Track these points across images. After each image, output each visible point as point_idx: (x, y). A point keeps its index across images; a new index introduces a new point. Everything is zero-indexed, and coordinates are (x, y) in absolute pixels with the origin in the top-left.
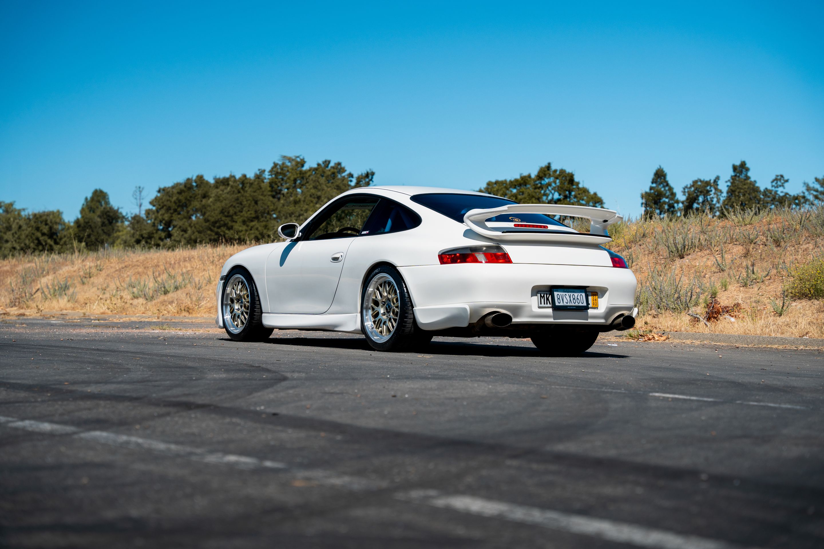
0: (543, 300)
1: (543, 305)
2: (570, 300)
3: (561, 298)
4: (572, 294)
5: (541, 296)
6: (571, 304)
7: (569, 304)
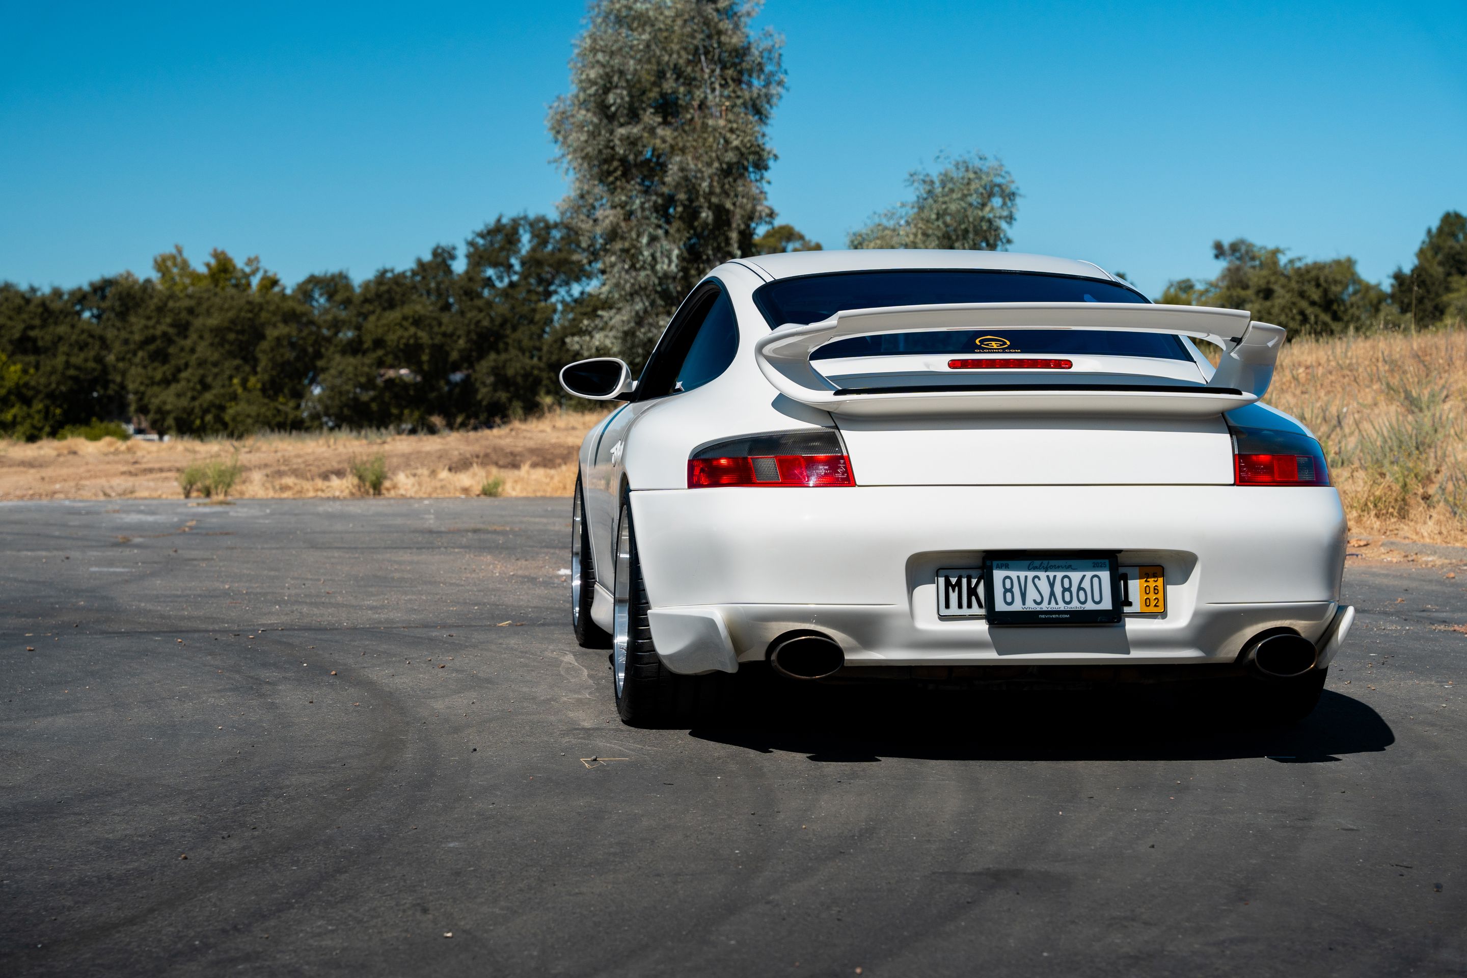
0: (954, 597)
1: (954, 610)
2: (1052, 594)
3: (1016, 590)
4: (1060, 575)
5: (948, 583)
6: (1053, 606)
7: (1044, 607)
